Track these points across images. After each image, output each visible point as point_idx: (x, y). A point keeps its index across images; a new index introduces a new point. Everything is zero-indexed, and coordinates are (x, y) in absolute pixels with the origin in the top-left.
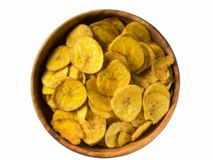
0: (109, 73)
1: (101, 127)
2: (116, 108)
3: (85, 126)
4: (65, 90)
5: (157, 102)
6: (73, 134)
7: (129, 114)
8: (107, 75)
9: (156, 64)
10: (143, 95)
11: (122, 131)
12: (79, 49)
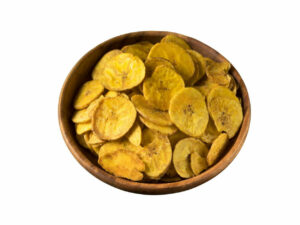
0: (157, 81)
1: (164, 148)
2: (177, 119)
3: (143, 154)
4: (106, 113)
5: (226, 109)
6: (130, 169)
7: (196, 126)
8: (155, 84)
9: (210, 69)
10: (206, 100)
11: (193, 152)
12: (111, 71)
